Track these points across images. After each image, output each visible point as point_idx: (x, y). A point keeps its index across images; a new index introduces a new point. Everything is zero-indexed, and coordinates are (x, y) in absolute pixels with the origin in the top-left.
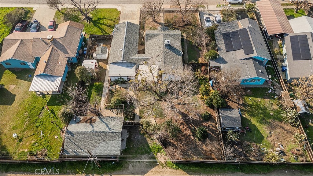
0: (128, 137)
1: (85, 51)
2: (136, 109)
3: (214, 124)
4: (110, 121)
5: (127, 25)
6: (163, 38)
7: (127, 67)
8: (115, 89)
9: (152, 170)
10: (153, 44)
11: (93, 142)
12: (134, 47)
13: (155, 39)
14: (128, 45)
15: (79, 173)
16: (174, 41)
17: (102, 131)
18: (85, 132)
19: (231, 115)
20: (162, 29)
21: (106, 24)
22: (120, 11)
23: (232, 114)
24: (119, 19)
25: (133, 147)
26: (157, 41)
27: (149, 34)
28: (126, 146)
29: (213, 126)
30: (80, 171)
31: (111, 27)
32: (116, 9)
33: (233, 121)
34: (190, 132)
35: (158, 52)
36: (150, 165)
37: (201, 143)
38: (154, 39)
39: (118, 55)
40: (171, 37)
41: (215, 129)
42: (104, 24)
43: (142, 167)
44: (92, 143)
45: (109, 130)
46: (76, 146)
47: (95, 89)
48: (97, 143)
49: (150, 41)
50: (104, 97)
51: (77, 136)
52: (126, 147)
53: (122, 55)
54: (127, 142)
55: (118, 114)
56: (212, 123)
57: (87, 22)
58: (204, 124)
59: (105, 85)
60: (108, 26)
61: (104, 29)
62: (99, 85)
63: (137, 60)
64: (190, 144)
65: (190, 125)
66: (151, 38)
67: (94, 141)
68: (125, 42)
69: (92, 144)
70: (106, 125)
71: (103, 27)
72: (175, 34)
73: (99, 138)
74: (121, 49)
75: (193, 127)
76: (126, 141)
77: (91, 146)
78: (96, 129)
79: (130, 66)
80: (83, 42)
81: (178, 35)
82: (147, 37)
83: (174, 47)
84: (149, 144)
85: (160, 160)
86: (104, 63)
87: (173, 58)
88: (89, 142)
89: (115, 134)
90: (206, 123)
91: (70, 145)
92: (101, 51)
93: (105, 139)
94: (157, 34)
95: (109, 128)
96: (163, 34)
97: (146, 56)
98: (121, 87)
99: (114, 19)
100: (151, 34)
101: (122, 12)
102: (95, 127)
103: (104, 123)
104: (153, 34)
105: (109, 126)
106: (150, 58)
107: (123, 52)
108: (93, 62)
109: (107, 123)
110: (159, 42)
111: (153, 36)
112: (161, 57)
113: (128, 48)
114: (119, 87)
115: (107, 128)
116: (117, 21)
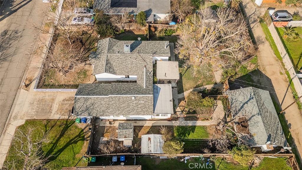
2: (206, 88)
5: (83, 95)
6: (115, 55)
8: (182, 112)
9: (264, 73)
13: (114, 64)
14: (125, 92)
15: (291, 134)
16: (119, 46)
17: (256, 105)
20: (95, 57)
21: (56, 138)
24: (49, 121)
26: (118, 61)
27: (106, 69)
30: (289, 135)
35: (137, 59)
36: (260, 74)
38: (113, 65)
39: (142, 102)
43: (264, 80)
45: (253, 98)
47: (185, 136)
50: (195, 123)
51: (269, 131)
53: (143, 97)
55: (216, 105)
59: (178, 125)
60: (62, 135)
61: (68, 140)
62: (178, 132)
63: (148, 82)
66: (111, 68)
67: (267, 114)
68: (121, 94)
69: (270, 115)
71: (63, 142)
78: (256, 110)
79: (157, 89)
81: (111, 41)
82: (110, 71)
85: (253, 67)
86: (139, 131)
88: (270, 118)
92: (127, 129)
93: (262, 102)
94: (107, 60)
95: (250, 99)
96: (108, 54)
97: (141, 72)
98: (179, 105)
99: (46, 127)
100: (106, 66)
101: (29, 117)
102: (253, 114)
103: (242, 107)
104: (106, 65)
105: (247, 100)
106: (145, 68)
107: (137, 95)
108: (149, 139)
109: (241, 105)
110: (121, 59)
111: (109, 65)
112: (146, 56)
113: (130, 92)
114: (178, 107)
115: (251, 101)
116: (53, 123)
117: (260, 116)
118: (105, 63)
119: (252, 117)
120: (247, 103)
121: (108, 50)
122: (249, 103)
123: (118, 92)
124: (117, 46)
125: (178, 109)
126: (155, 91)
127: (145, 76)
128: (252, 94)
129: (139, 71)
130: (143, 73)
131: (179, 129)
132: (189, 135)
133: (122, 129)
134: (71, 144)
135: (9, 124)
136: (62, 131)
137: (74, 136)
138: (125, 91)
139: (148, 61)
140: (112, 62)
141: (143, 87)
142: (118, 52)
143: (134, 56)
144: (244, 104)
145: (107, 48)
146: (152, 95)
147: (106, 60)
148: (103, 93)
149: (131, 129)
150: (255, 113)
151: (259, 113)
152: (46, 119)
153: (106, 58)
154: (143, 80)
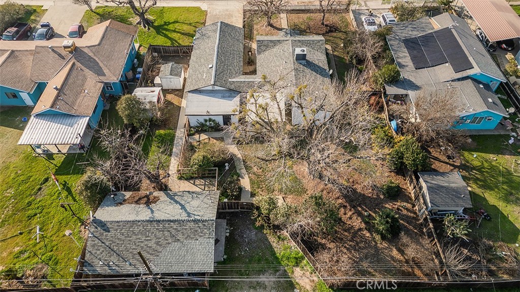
0: (228, 234)
1: (140, 73)
3: (409, 206)
4: (190, 199)
5: (221, 28)
7: (223, 97)
8: (199, 141)
10: (272, 58)
11: (152, 244)
12: (235, 64)
13: (275, 50)
14: (222, 60)
16: (312, 52)
17: (172, 218)
18: (134, 222)
19: (446, 184)
20: (287, 33)
21: (181, 31)
22: (206, 11)
23: (449, 182)
24: (203, 23)
25: (239, 255)
26: (280, 52)
27: (263, 41)
28: (225, 254)
29: (407, 210)
31: (189, 36)
32: (199, 8)
33: (453, 195)
34: (361, 222)
37: (387, 245)
38: (273, 49)
39: (205, 76)
40: (306, 46)
41: (412, 215)
42: (176, 30)
44: (150, 245)
45: (189, 216)
46: (112, 253)
47: (158, 142)
48: (160, 245)
49: (267, 53)
50: (176, 156)
51: (117, 230)
52: (225, 257)
53: (211, 75)
54: (226, 245)
55: (206, 189)
56: (405, 204)
57: (143, 28)
58: (387, 206)
59: (177, 135)
60: (183, 34)
61: (177, 39)
62: (165, 135)
64: (365, 248)
65: (360, 209)
66: (268, 47)
67: (153, 242)
68: (217, 55)
69: (150, 247)
70: (180, 207)
71: (175, 36)
72: (313, 41)
73: (166, 233)
74: (210, 66)
75: (366, 211)
76: (224, 243)
77: (148, 253)
78: (159, 216)
79: (229, 97)
80: (136, 60)
81: (319, 42)
82: (260, 46)
83: (314, 62)
84: (276, 249)
86: (175, 95)
88: (142, 245)
89: (200, 225)
90: (391, 204)
91: (98, 252)
92: (171, 71)
93: (180, 237)
94: (279, 41)
95: (188, 213)
96: (290, 41)
98: (211, 139)
99: (196, 23)
100: (268, 41)
101: (210, 11)
102: (156, 212)
103: (177, 203)
104: (270, 41)
105: (188, 209)
107: (214, 70)
108: (153, 91)
109: (182, 202)
110: (284, 54)
111: (271, 44)
112: (291, 78)
113: (223, 65)
114: (207, 137)
115: (184, 213)
116: (200, 26)
117: (148, 219)
118: (273, 39)
119: (151, 210)
120: (183, 208)
122: (181, 211)
132: (158, 146)
140: (277, 47)
141: (231, 79)
143: (289, 65)
150: (155, 215)
151: (153, 219)
152: (205, 21)
154: (244, 80)
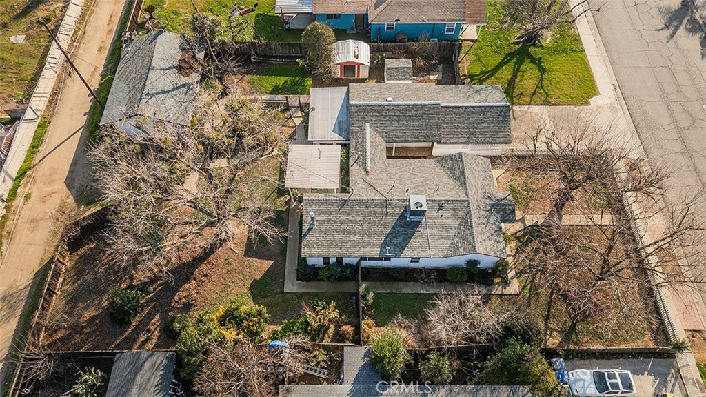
4: (178, 99)
6: (447, 198)
8: (291, 117)
9: (71, 197)
10: (424, 175)
12: (407, 131)
14: (409, 114)
16: (444, 233)
21: (519, 78)
22: (587, 103)
24: (547, 104)
27: (462, 160)
31: (508, 88)
32: (593, 94)
34: (140, 280)
35: (389, 187)
40: (460, 225)
41: (136, 346)
42: (520, 74)
43: (84, 179)
44: (132, 74)
45: (148, 94)
46: (134, 52)
47: (292, 82)
48: (130, 81)
49: (439, 170)
51: (149, 48)
57: (516, 37)
58: (157, 317)
60: (511, 82)
61: (497, 76)
62: (304, 85)
63: (360, 140)
65: (160, 283)
66: (450, 170)
67: (134, 76)
69: (130, 75)
71: (505, 73)
72: (471, 234)
73: (137, 82)
74: (390, 99)
75: (155, 289)
79: (340, 128)
81: (470, 244)
82: (451, 159)
83: (417, 234)
87: (369, 229)
88: (134, 69)
90: (158, 323)
93: (132, 92)
94: (465, 183)
95: (153, 95)
96: (467, 199)
97: (376, 161)
99: (547, 93)
100: (463, 167)
101: (587, 109)
102: (162, 72)
103: (175, 89)
104: (463, 171)
105: (161, 96)
106: (369, 168)
107: (382, 103)
108: (356, 57)
109: (174, 93)
110: (430, 189)
111: (457, 174)
112: (366, 195)
113: (397, 114)
115: (154, 91)
116: (536, 98)
117: (153, 65)
118: (467, 176)
119: (167, 69)
120: (163, 92)
121: (469, 212)
122: (159, 90)
123: (424, 113)
124: (448, 232)
125: (298, 121)
126: (345, 126)
127: (368, 149)
128: (144, 101)
129: (382, 166)
130: (372, 160)
131: (302, 90)
132: (286, 82)
133: (404, 68)
134: (489, 71)
135: (617, 99)
136: (514, 88)
137: (488, 81)
138: (410, 117)
139: (360, 185)
140: (451, 182)
141: (371, 126)
142: (441, 207)
143: (398, 194)
144: (168, 92)
145: (474, 220)
146: (351, 102)
147: (467, 182)
148: (454, 113)
149: (389, 69)
150: (157, 71)
151: (152, 69)
152: (553, 105)
153: (468, 187)
154: (371, 142)
